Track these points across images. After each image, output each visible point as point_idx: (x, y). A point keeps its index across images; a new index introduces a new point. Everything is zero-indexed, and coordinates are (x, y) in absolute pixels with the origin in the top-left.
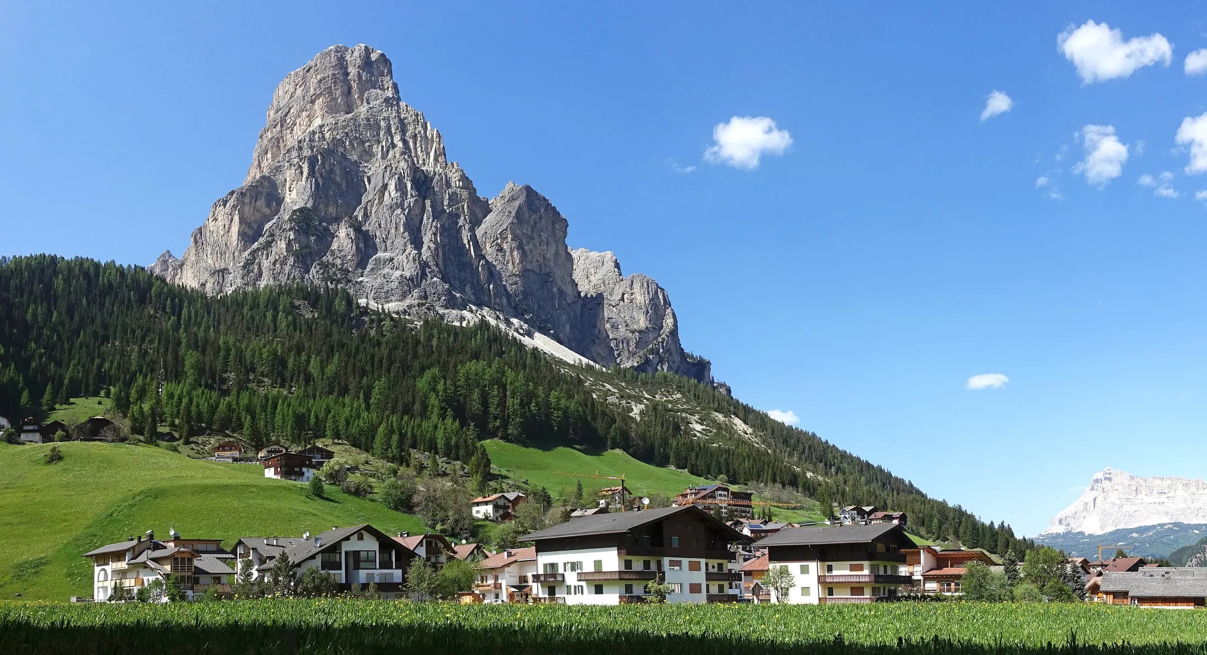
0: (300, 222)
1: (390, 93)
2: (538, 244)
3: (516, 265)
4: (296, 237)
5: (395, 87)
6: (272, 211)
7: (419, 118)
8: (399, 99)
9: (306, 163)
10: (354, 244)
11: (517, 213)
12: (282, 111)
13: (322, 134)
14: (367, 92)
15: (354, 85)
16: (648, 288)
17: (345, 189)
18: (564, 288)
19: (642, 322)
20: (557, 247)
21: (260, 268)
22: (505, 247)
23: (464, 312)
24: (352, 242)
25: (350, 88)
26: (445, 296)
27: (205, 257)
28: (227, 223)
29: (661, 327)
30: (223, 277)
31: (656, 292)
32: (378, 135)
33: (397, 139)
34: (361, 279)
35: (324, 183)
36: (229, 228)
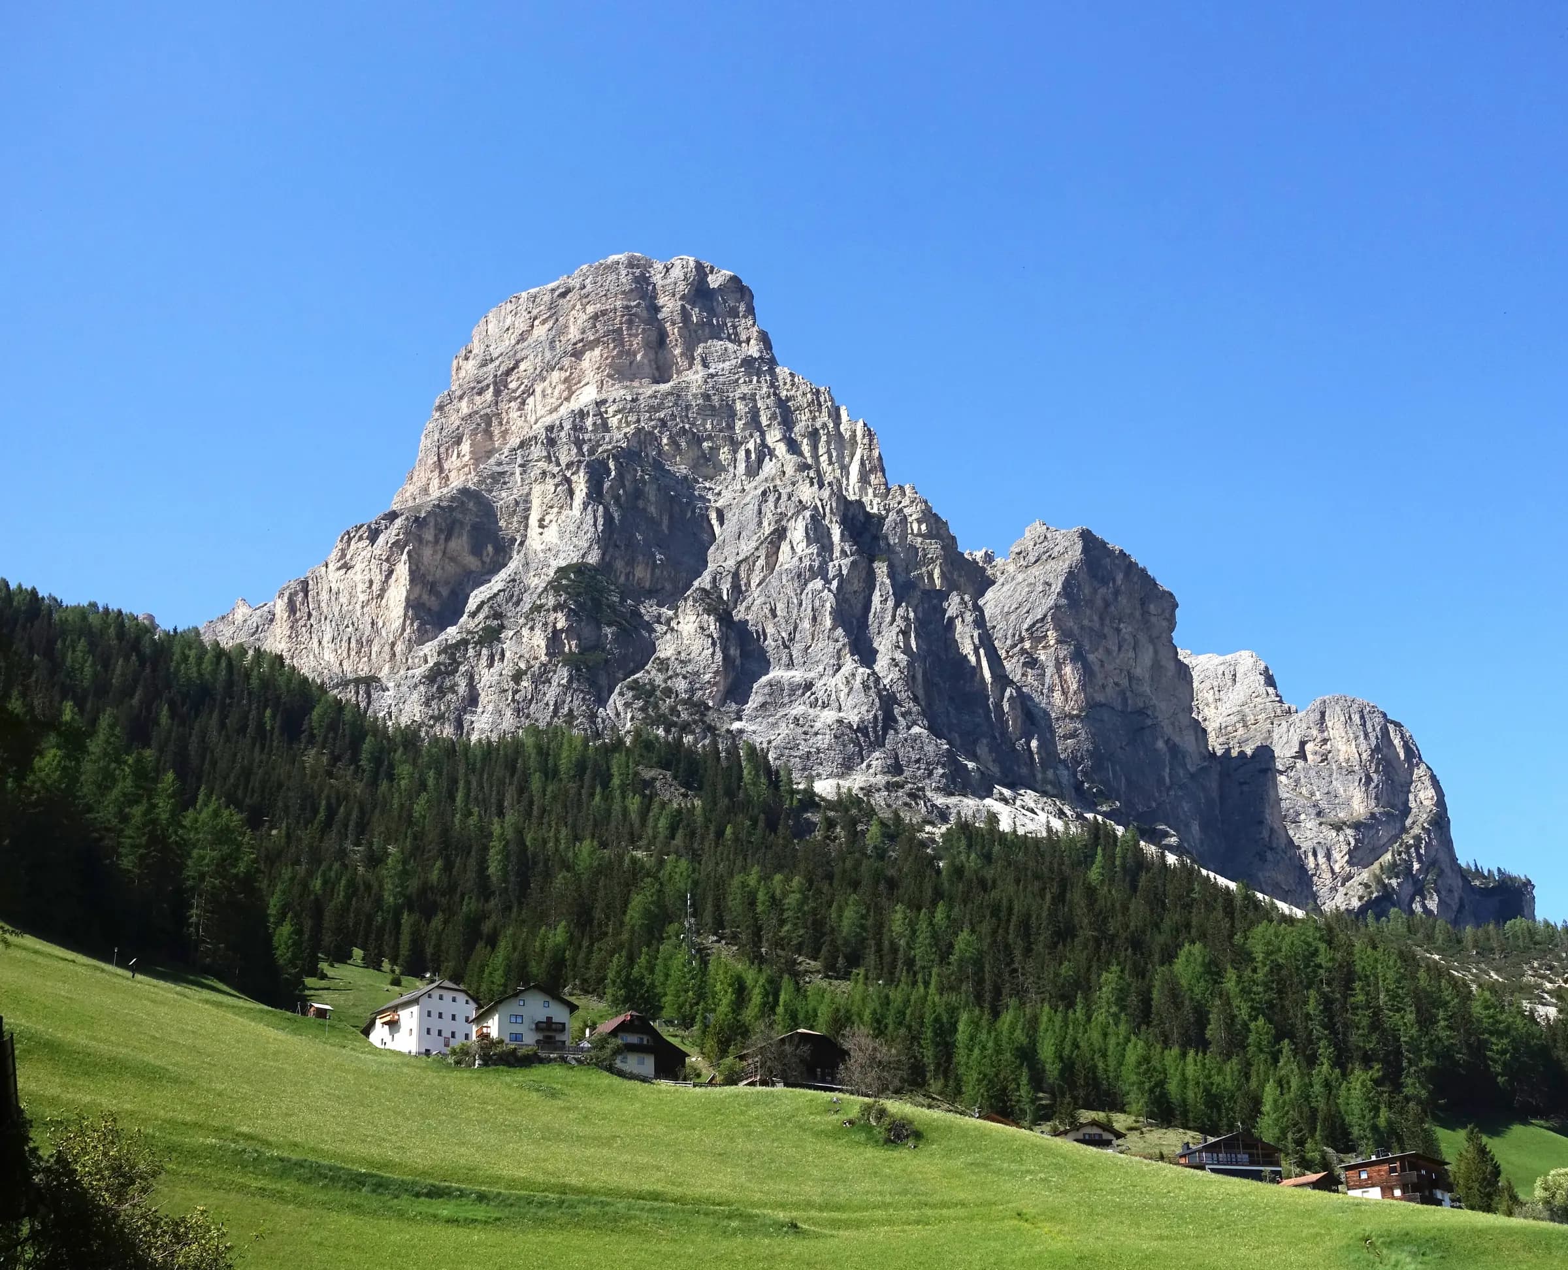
0: (579, 594)
1: (754, 350)
2: (1116, 648)
3: (1070, 694)
4: (570, 626)
5: (764, 338)
6: (483, 563)
7: (822, 399)
8: (773, 362)
9: (582, 474)
10: (718, 649)
11: (1067, 585)
12: (497, 363)
13: (602, 417)
14: (702, 345)
15: (673, 332)
16: (1364, 725)
17: (666, 531)
18: (1177, 740)
19: (1359, 804)
20: (1156, 652)
21: (471, 685)
22: (1043, 657)
23: (988, 801)
24: (714, 644)
25: (662, 336)
26: (944, 766)
27: (316, 645)
28: (378, 579)
29: (1407, 811)
30: (369, 696)
31: (1385, 732)
32: (731, 427)
33: (774, 437)
34: (736, 725)
35: (623, 518)
36: (383, 590)
